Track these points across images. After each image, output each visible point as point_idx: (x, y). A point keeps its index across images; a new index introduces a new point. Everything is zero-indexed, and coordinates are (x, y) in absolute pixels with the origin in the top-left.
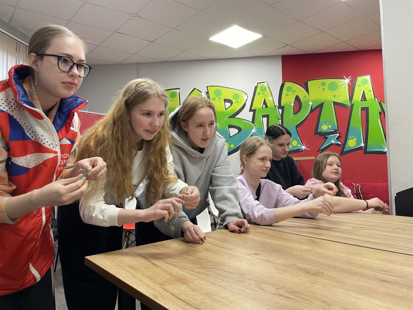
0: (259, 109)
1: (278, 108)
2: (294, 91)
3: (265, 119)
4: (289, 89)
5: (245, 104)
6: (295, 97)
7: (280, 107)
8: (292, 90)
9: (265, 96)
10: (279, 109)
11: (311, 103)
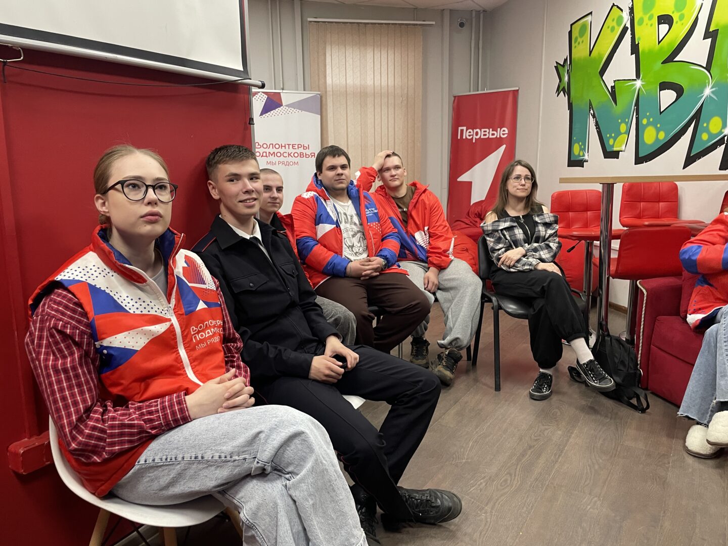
0: (725, 28)
5: (697, 16)
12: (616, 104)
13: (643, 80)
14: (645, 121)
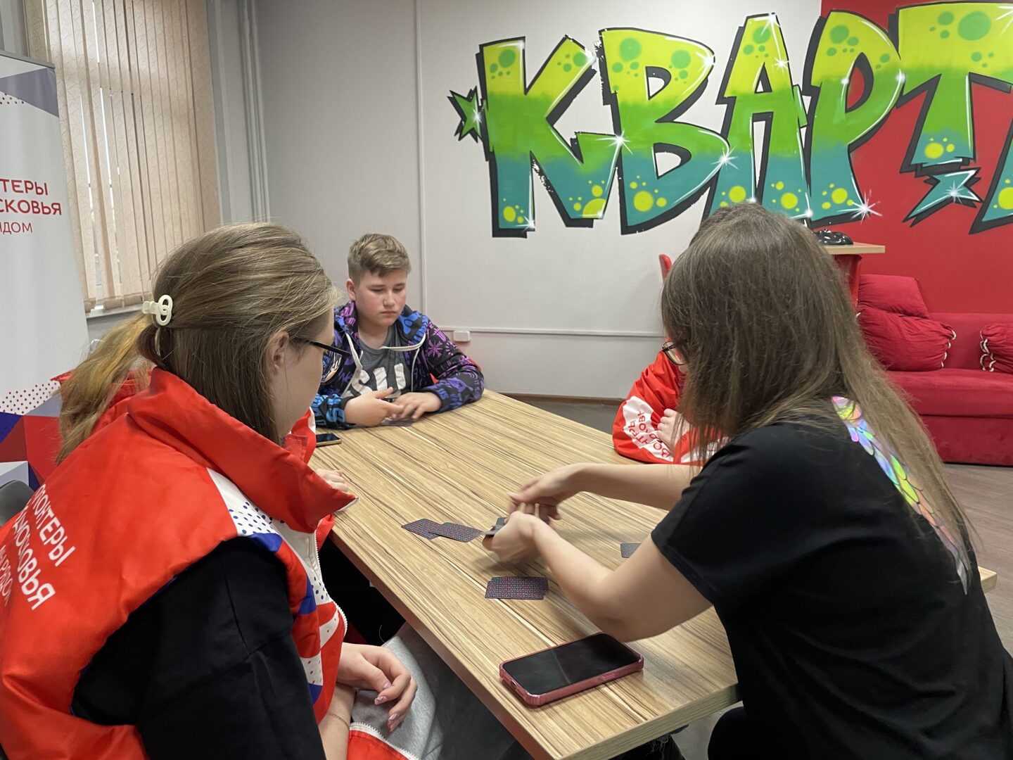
0: (746, 97)
1: (802, 94)
2: (854, 41)
3: (760, 126)
4: (840, 34)
5: (706, 81)
6: (856, 58)
7: (809, 89)
8: (848, 38)
9: (767, 56)
10: (803, 96)
11: (901, 78)
12: (581, 160)
13: (627, 137)
14: (634, 185)
